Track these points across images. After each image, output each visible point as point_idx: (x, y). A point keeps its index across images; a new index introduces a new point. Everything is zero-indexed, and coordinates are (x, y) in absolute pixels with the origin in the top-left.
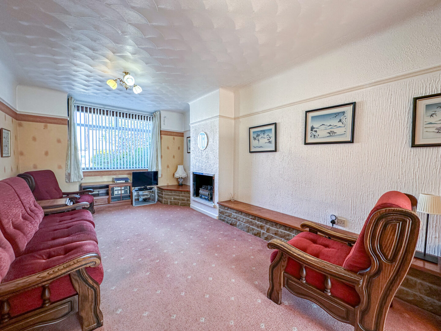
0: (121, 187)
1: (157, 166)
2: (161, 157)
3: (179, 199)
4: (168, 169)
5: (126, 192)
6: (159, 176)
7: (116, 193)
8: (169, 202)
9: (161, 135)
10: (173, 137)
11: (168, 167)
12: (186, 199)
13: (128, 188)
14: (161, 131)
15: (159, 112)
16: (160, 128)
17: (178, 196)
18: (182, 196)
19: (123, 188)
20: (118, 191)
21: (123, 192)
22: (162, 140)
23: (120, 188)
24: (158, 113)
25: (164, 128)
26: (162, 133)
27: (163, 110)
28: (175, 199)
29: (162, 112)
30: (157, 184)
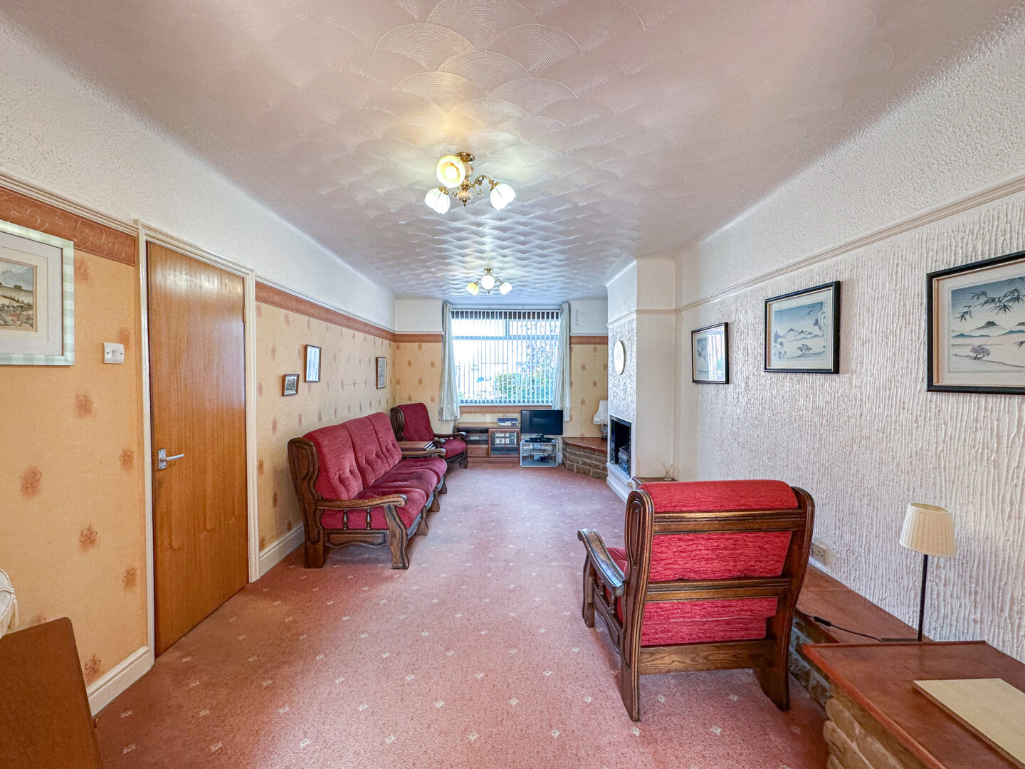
0: (505, 432)
1: (562, 400)
2: (571, 384)
3: (589, 465)
4: (583, 406)
5: (512, 442)
6: (566, 418)
7: (497, 441)
8: (575, 467)
9: (570, 344)
10: (593, 346)
11: (583, 402)
12: (602, 466)
13: (515, 435)
14: (570, 337)
15: (567, 304)
16: (570, 332)
17: (589, 458)
18: (596, 460)
19: (507, 435)
20: (500, 440)
21: (507, 441)
22: (572, 354)
23: (503, 435)
24: (566, 307)
25: (575, 332)
26: (572, 340)
27: (575, 299)
28: (584, 463)
29: (573, 304)
30: (560, 432)
